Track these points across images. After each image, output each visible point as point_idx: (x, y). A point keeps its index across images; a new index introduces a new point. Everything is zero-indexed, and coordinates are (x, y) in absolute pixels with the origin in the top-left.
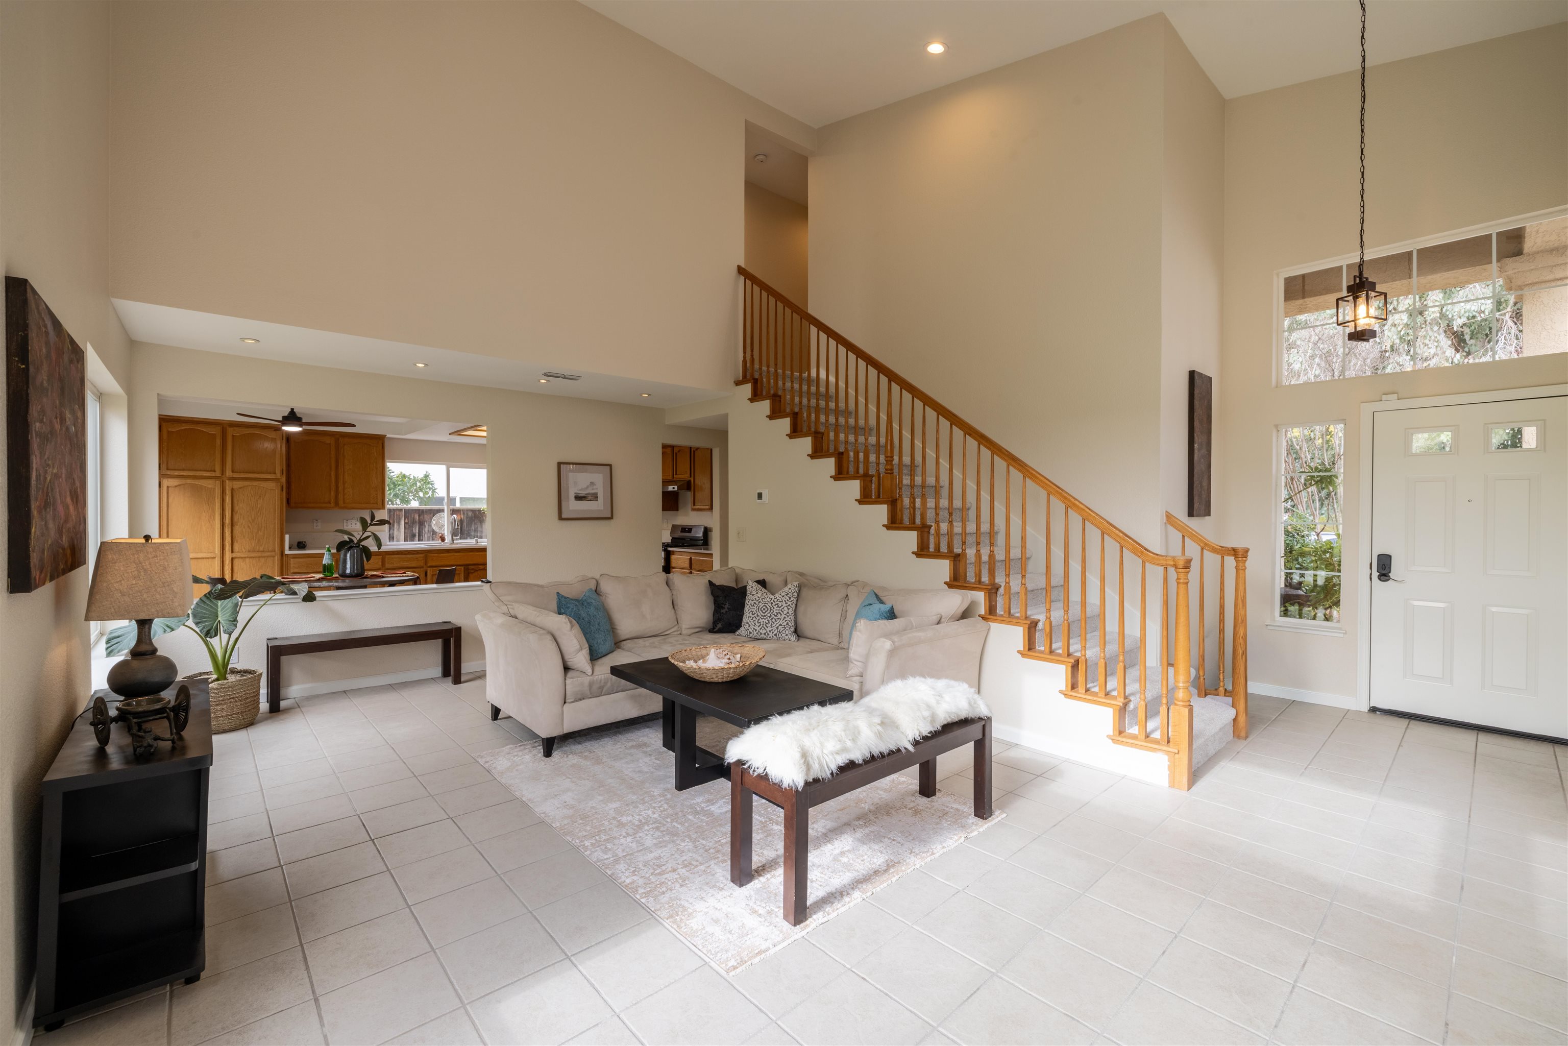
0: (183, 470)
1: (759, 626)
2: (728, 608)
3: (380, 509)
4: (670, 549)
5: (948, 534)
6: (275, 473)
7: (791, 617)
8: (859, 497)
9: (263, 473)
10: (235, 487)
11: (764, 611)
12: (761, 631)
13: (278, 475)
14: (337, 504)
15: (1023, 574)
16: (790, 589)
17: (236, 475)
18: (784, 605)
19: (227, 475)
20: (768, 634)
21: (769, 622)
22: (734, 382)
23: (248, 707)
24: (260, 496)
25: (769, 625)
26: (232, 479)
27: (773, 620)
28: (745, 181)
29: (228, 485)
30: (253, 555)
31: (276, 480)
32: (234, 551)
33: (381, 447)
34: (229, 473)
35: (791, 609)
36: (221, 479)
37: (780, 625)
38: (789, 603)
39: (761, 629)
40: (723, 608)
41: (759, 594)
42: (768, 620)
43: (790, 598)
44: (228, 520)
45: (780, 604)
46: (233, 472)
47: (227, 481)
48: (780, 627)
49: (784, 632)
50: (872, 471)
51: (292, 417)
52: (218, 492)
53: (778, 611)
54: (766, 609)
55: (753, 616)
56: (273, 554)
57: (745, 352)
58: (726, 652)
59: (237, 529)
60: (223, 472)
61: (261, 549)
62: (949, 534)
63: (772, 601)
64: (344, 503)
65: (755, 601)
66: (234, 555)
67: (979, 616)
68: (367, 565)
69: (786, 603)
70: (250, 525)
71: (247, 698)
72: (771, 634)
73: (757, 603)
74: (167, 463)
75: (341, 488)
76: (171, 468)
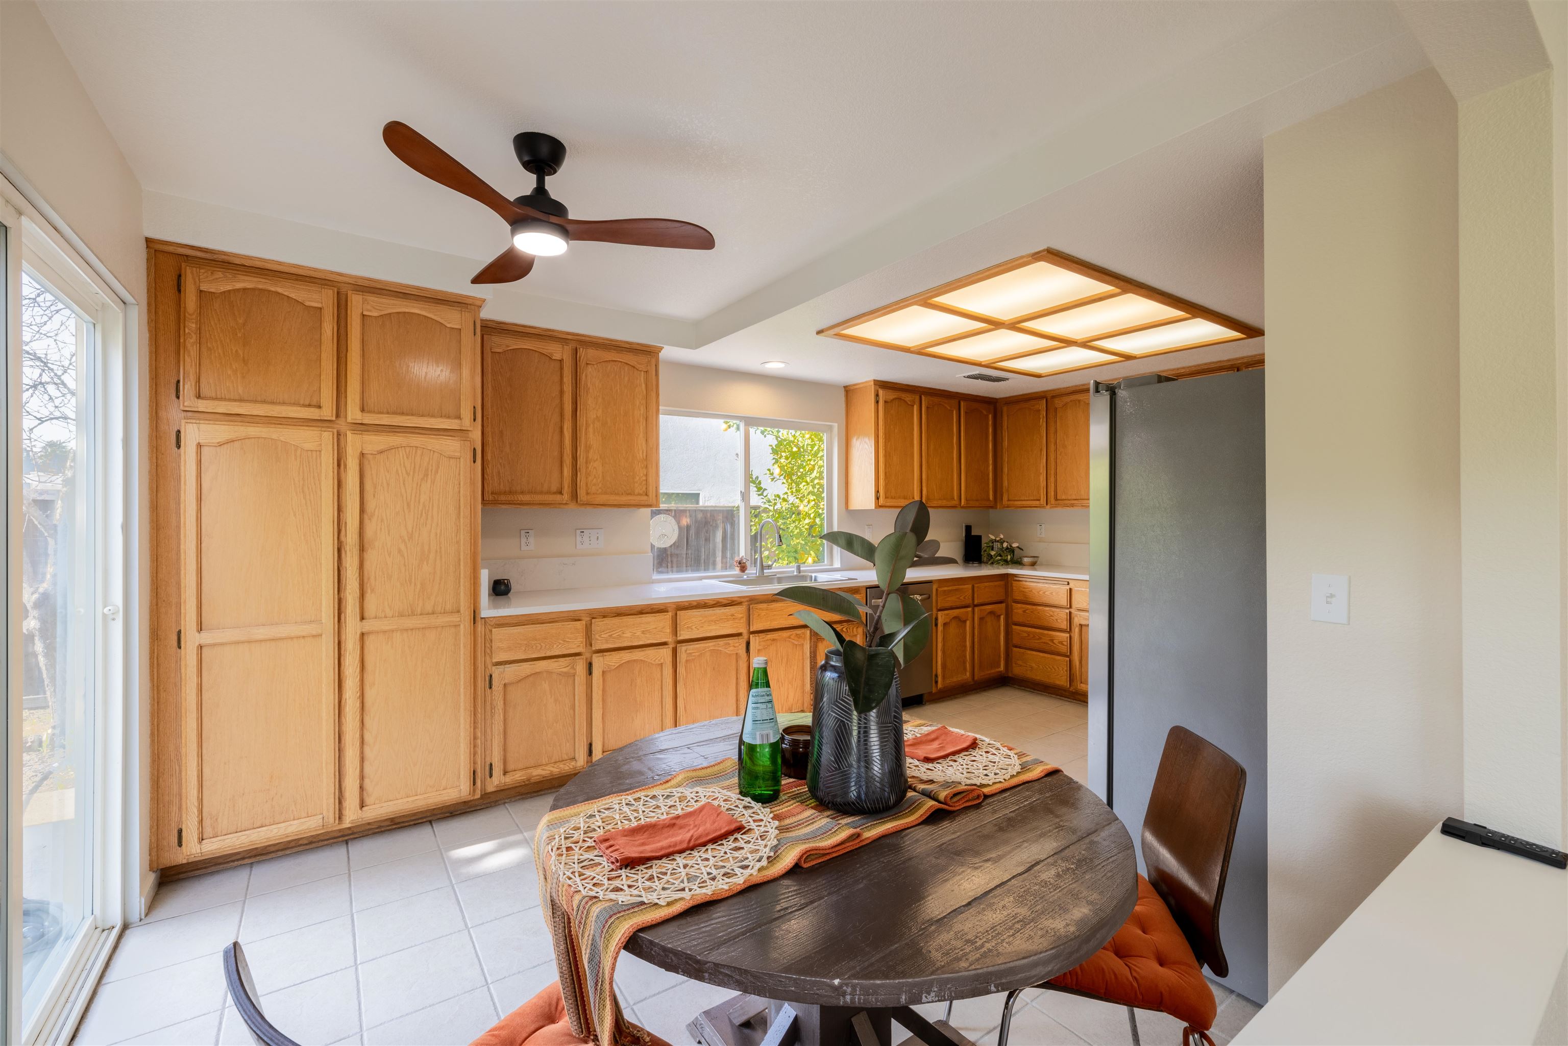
0: (238, 401)
6: (459, 417)
9: (433, 416)
10: (367, 449)
13: (467, 421)
14: (575, 496)
17: (369, 419)
19: (349, 419)
24: (426, 475)
26: (361, 427)
29: (354, 443)
30: (409, 623)
31: (461, 433)
32: (366, 615)
34: (353, 413)
36: (336, 426)
44: (350, 535)
46: (363, 410)
47: (349, 434)
52: (328, 459)
56: (455, 618)
59: (372, 556)
60: (340, 408)
61: (429, 608)
64: (588, 492)
66: (367, 626)
70: (403, 547)
74: (198, 381)
75: (582, 460)
76: (205, 391)
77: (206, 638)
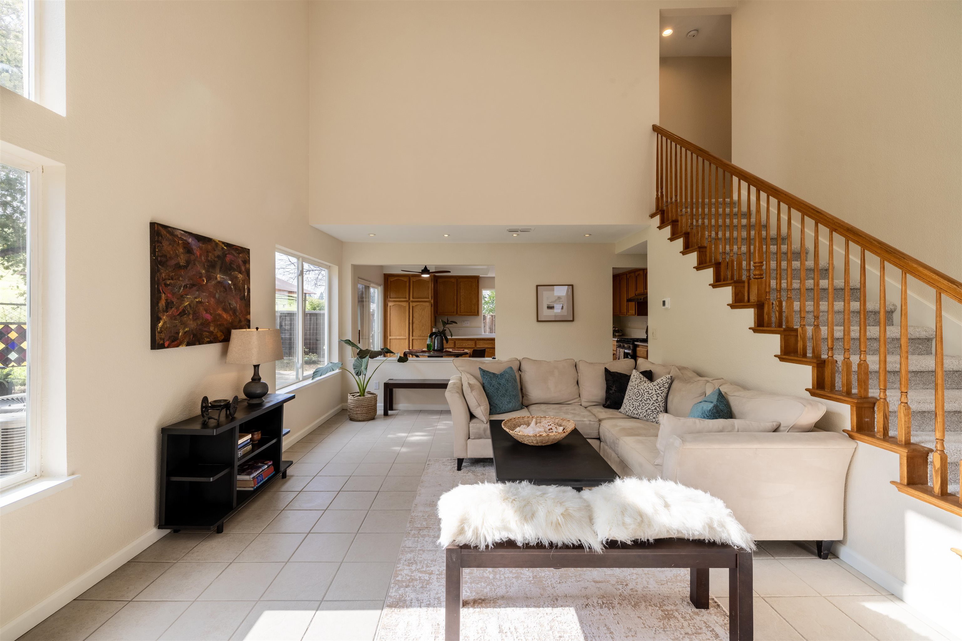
0: (395, 298)
1: (633, 407)
2: (615, 390)
3: (476, 315)
4: (636, 343)
5: (812, 338)
7: (661, 403)
8: (731, 302)
9: (425, 299)
10: (414, 305)
11: (637, 396)
12: (634, 412)
13: (430, 299)
14: (457, 313)
15: (904, 390)
16: (662, 380)
17: (414, 300)
18: (654, 392)
20: (640, 415)
21: (640, 406)
22: (649, 216)
23: (369, 411)
24: (424, 310)
25: (640, 408)
26: (413, 302)
27: (644, 404)
28: (660, 58)
29: (411, 304)
30: (420, 338)
31: (429, 302)
32: (413, 336)
33: (477, 282)
34: (411, 299)
35: (660, 397)
36: (408, 301)
37: (649, 409)
38: (658, 392)
39: (634, 410)
40: (611, 390)
41: (637, 381)
42: (639, 404)
43: (660, 388)
44: (411, 321)
45: (650, 392)
46: (413, 298)
48: (648, 410)
49: (652, 415)
50: (744, 278)
51: (425, 270)
52: (407, 308)
53: (648, 397)
54: (639, 395)
55: (629, 399)
56: (427, 338)
57: (657, 191)
58: (550, 423)
59: (414, 325)
60: (409, 299)
61: (423, 335)
62: (814, 338)
63: (644, 389)
64: (460, 312)
65: (632, 387)
66: (414, 338)
67: (844, 431)
68: (445, 345)
69: (656, 392)
71: (369, 407)
72: (641, 415)
73: (633, 388)
74: (390, 295)
75: (459, 305)
76: (391, 297)
77: (391, 337)
